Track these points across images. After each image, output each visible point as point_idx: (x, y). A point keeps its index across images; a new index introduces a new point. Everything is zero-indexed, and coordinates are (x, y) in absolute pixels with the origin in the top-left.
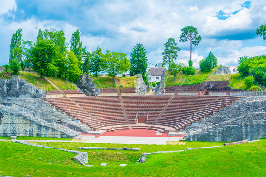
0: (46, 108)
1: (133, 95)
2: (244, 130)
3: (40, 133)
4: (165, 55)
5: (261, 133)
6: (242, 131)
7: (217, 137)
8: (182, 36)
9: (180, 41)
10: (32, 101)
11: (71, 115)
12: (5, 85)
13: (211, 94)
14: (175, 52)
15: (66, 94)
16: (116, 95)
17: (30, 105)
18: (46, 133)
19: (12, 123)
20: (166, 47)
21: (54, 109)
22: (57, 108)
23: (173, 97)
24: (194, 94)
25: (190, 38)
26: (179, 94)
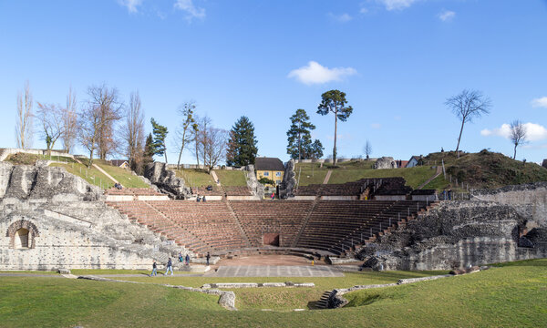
0: (111, 217)
1: (247, 198)
2: (461, 251)
3: (112, 262)
4: (291, 136)
5: (486, 256)
6: (458, 253)
7: (422, 264)
8: (321, 106)
9: (318, 112)
10: (84, 205)
11: (159, 231)
12: (24, 176)
13: (378, 198)
14: (307, 132)
15: (137, 195)
16: (219, 198)
17: (80, 213)
18: (124, 262)
19: (58, 244)
20: (293, 122)
21: (127, 221)
22: (133, 219)
23: (314, 204)
24: (349, 198)
25: (334, 109)
26: (324, 198)
